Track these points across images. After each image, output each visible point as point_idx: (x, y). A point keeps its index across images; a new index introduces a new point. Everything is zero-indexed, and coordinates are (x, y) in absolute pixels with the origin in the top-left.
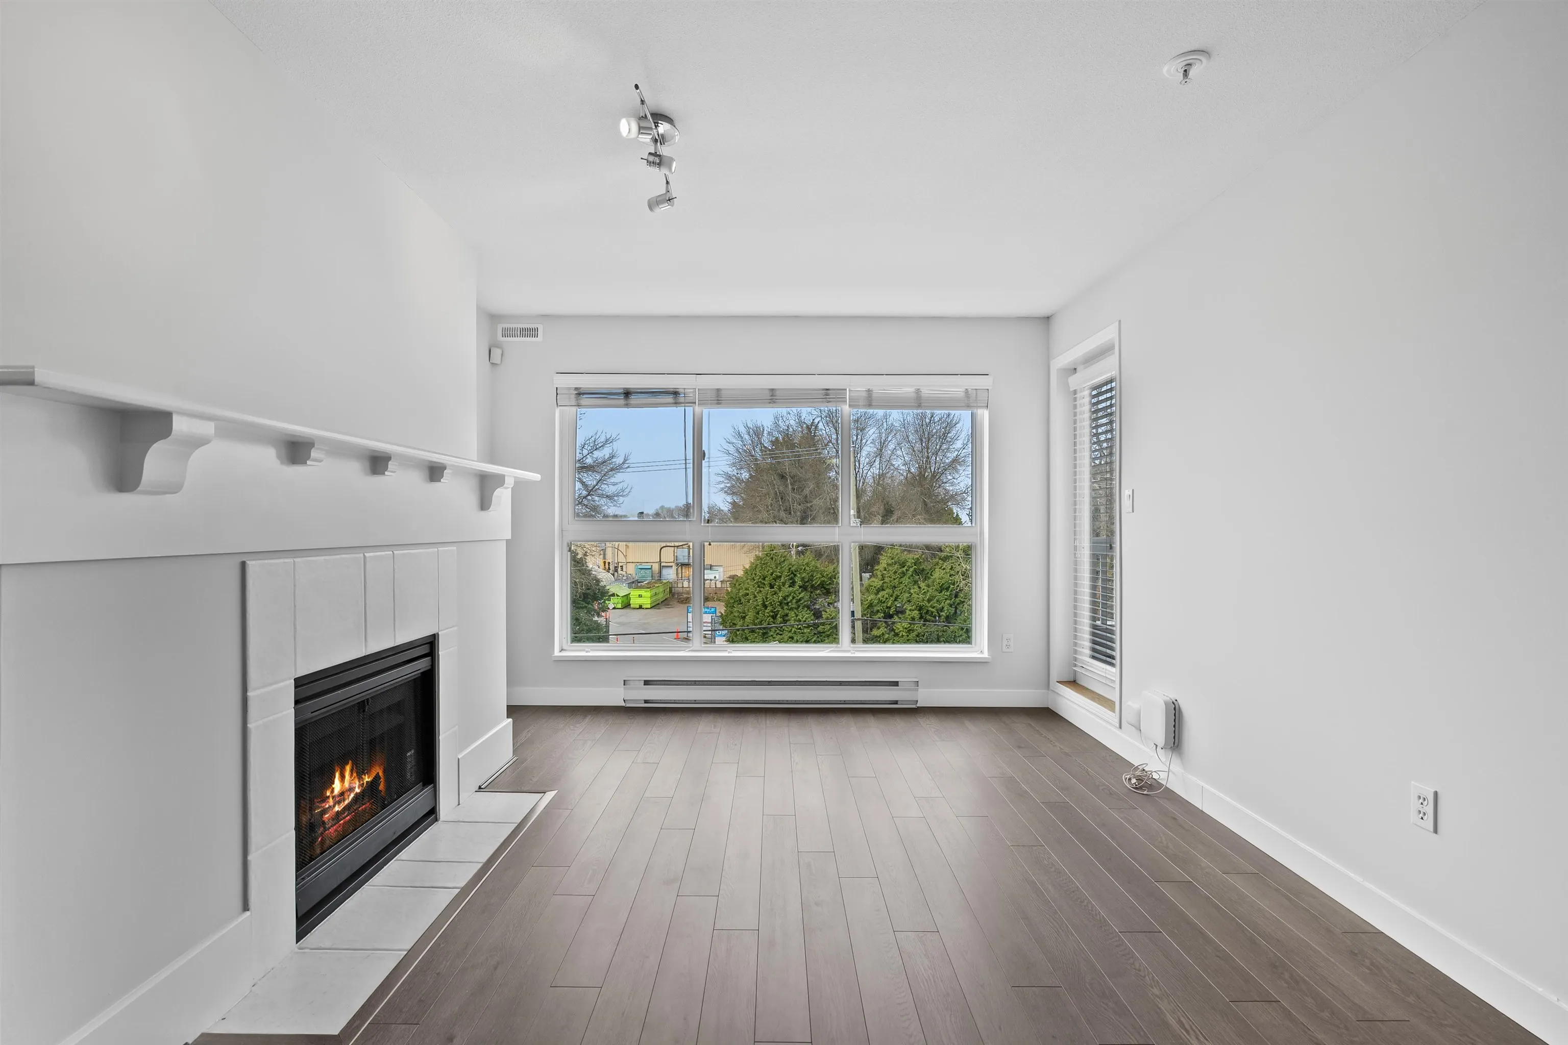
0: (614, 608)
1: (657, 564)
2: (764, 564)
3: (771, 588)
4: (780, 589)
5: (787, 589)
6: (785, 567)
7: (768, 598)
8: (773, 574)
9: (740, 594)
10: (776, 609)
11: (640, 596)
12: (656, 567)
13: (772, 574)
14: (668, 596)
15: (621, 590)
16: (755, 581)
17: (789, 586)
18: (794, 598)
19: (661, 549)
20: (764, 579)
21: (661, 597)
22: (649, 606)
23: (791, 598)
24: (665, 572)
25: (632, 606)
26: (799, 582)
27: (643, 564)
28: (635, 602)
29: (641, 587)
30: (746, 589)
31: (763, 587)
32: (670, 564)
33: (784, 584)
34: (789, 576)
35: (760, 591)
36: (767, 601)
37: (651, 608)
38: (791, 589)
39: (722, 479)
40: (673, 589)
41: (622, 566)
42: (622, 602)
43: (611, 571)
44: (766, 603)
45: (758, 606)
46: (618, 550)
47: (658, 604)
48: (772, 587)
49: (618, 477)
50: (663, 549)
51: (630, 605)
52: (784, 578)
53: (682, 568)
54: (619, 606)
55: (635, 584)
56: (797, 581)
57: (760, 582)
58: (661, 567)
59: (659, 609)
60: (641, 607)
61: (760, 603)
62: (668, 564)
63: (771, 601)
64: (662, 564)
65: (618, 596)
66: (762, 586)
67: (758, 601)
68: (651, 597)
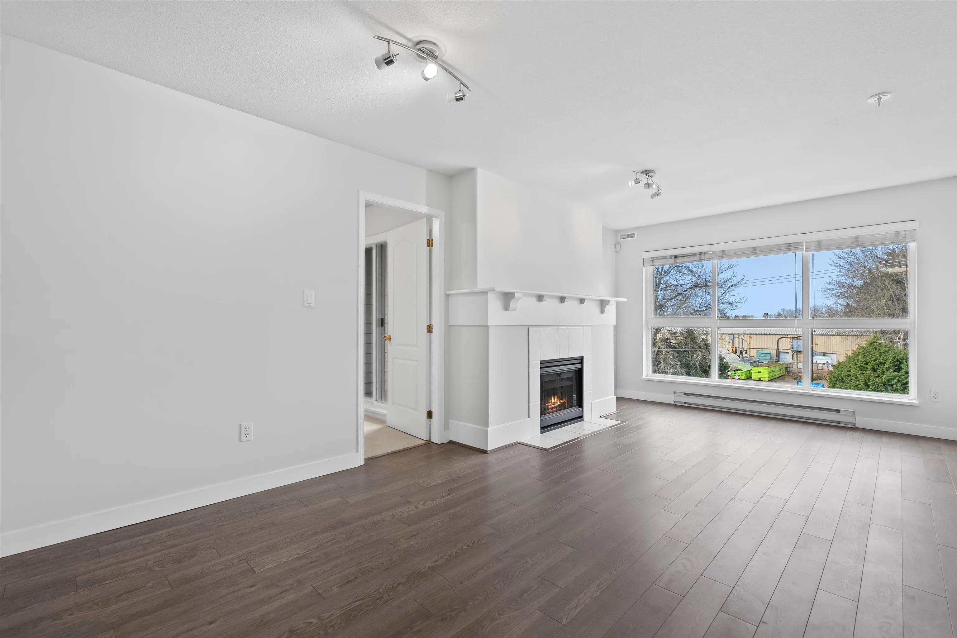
0: (739, 379)
1: (775, 350)
2: (866, 352)
3: (873, 372)
4: (883, 373)
5: (891, 374)
6: (889, 356)
7: (870, 379)
8: (876, 360)
9: (842, 375)
10: (880, 389)
11: (760, 372)
12: (774, 352)
13: (875, 361)
14: (784, 373)
15: (746, 367)
16: (858, 366)
17: (894, 371)
18: (899, 381)
19: (779, 339)
20: (867, 364)
21: (777, 374)
22: (767, 379)
23: (895, 381)
24: (782, 356)
25: (753, 378)
26: (905, 369)
27: (764, 350)
28: (755, 375)
29: (761, 366)
30: (848, 371)
31: (866, 371)
32: (787, 351)
33: (888, 369)
34: (894, 362)
35: (862, 373)
36: (869, 382)
37: (768, 381)
38: (896, 373)
39: (833, 287)
40: (788, 369)
41: (746, 351)
42: (746, 375)
43: (738, 354)
44: (868, 383)
45: (860, 385)
46: (743, 339)
47: (775, 378)
48: (875, 370)
49: (737, 290)
50: (780, 340)
51: (752, 377)
52: (888, 364)
53: (797, 354)
54: (743, 378)
55: (756, 363)
56: (902, 367)
57: (863, 366)
58: (779, 353)
59: (775, 382)
60: (760, 380)
61: (861, 383)
62: (785, 351)
63: (874, 382)
64: (780, 351)
65: (742, 370)
66: (865, 369)
67: (861, 381)
68: (768, 373)
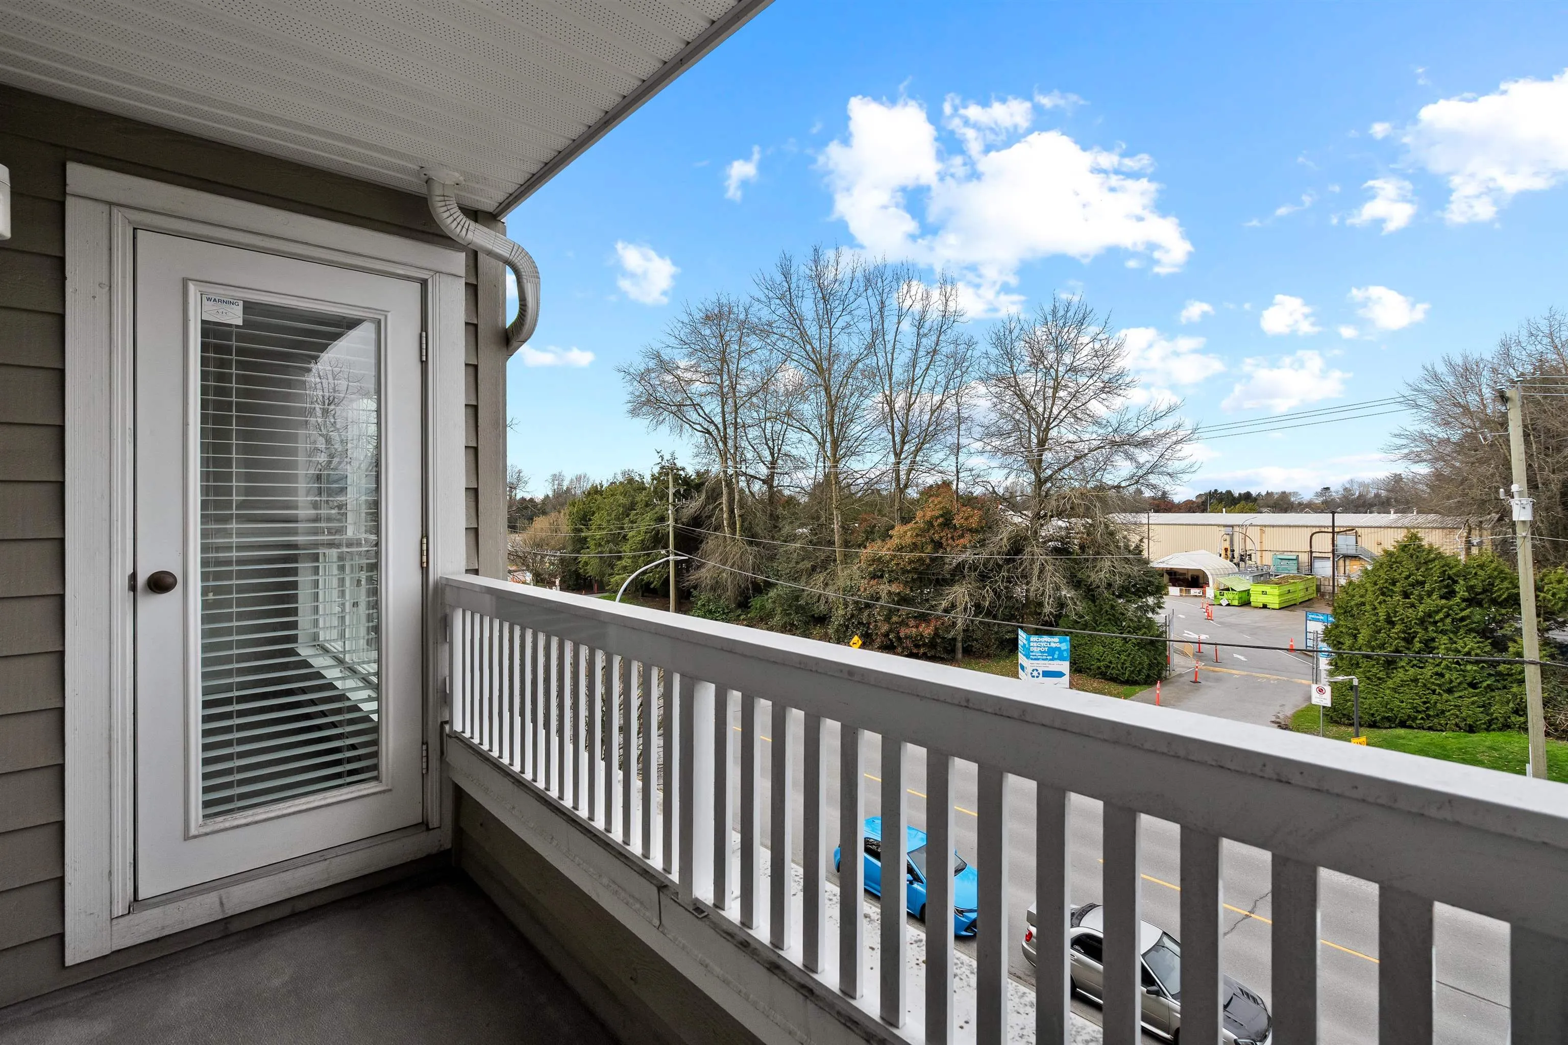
0: (1228, 605)
1: (1306, 555)
2: (1396, 562)
3: (1404, 598)
4: (1421, 599)
5: (1436, 602)
6: (1434, 569)
7: (1397, 612)
8: (1410, 577)
9: (1353, 603)
10: (1413, 630)
11: (1264, 593)
12: (1304, 558)
13: (1407, 578)
14: (1315, 595)
15: (1242, 583)
16: (1378, 587)
17: (1442, 597)
18: (1448, 615)
19: (1313, 535)
20: (1394, 583)
21: (1300, 596)
22: (1277, 606)
23: (1441, 615)
24: (1317, 564)
25: (1252, 604)
26: (1461, 593)
27: (1286, 553)
28: (1257, 599)
29: (1267, 582)
30: (1362, 596)
31: (1391, 597)
32: (1326, 555)
33: (1430, 594)
34: (1442, 581)
35: (1385, 601)
36: (1395, 617)
37: (1280, 609)
38: (1443, 601)
40: (1322, 587)
41: (1250, 555)
42: (1240, 598)
43: (1235, 561)
44: (1394, 619)
45: (1379, 621)
46: (1246, 536)
47: (1295, 604)
48: (1406, 595)
49: (1186, 449)
50: (1314, 537)
51: (1250, 603)
52: (1431, 585)
53: (1345, 561)
54: (1236, 603)
55: (1263, 577)
56: (1457, 589)
57: (1386, 588)
58: (1312, 559)
59: (1291, 611)
60: (1265, 607)
61: (1381, 618)
62: (1323, 555)
63: (1403, 616)
64: (1314, 555)
65: (1232, 590)
66: (1390, 594)
67: (1380, 614)
68: (1280, 595)
